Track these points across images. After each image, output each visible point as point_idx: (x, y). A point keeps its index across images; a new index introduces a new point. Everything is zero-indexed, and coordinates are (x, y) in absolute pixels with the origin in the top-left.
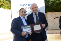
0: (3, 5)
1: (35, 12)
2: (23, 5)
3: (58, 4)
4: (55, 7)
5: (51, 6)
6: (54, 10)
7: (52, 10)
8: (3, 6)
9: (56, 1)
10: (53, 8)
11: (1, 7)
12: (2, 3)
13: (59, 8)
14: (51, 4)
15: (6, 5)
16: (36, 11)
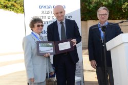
0: (14, 5)
1: (60, 19)
2: (45, 7)
5: (94, 10)
8: (15, 8)
9: (102, 2)
11: (12, 10)
12: (12, 3)
14: (94, 6)
15: (19, 7)
16: (62, 18)
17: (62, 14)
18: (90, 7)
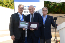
3: (58, 7)
4: (56, 9)
5: (52, 8)
6: (55, 12)
7: (53, 12)
8: (11, 7)
9: (57, 4)
10: (54, 10)
11: (9, 7)
12: (10, 4)
13: (59, 10)
14: (52, 6)
15: (13, 6)
17: (33, 10)
18: (50, 7)
